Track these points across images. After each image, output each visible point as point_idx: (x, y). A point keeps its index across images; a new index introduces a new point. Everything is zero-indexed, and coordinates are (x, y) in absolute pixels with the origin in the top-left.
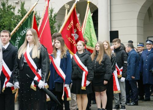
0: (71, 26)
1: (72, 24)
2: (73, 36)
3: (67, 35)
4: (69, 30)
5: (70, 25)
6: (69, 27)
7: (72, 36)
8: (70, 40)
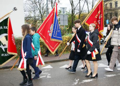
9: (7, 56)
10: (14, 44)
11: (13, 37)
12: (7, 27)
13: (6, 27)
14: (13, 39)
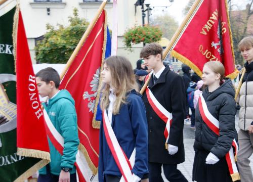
0: (211, 26)
1: (212, 20)
2: (216, 48)
3: (201, 46)
4: (205, 33)
5: (208, 23)
6: (206, 27)
7: (214, 47)
8: (209, 55)
9: (9, 163)
10: (36, 117)
11: (32, 85)
12: (11, 49)
13: (7, 46)
14: (34, 94)
